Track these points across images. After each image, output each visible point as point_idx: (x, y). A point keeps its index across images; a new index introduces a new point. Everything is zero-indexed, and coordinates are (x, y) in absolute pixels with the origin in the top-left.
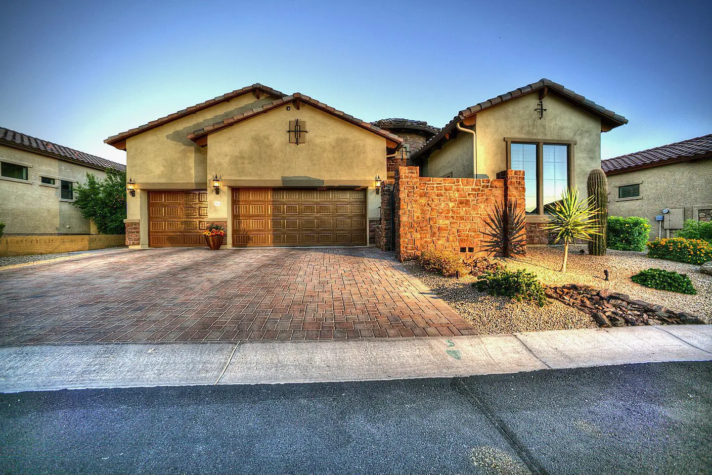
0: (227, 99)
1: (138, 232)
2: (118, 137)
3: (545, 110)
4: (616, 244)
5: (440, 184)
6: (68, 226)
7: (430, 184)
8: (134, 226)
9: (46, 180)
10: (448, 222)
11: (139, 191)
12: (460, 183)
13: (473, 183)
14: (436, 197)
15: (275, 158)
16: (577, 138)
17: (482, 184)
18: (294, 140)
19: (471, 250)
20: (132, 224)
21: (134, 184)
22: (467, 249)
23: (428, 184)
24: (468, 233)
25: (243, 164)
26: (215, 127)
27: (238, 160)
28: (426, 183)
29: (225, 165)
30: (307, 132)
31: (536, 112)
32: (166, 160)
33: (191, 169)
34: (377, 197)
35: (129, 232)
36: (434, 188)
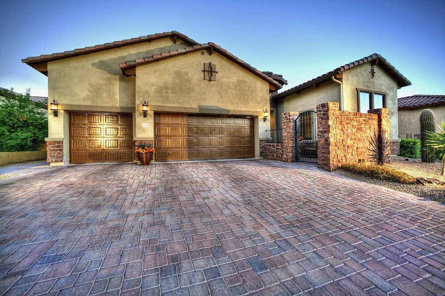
0: (150, 40)
1: (61, 150)
2: (39, 58)
3: (375, 73)
4: (405, 154)
5: (348, 116)
8: (57, 144)
10: (352, 142)
11: (62, 111)
12: (357, 116)
13: (363, 116)
15: (193, 90)
16: (388, 91)
17: (368, 117)
18: (207, 78)
20: (54, 142)
21: (57, 104)
24: (361, 149)
25: (167, 93)
26: (146, 61)
27: (162, 90)
29: (152, 93)
30: (217, 73)
31: (370, 74)
32: (91, 86)
33: (117, 94)
34: (264, 124)
35: (51, 150)
36: (345, 118)
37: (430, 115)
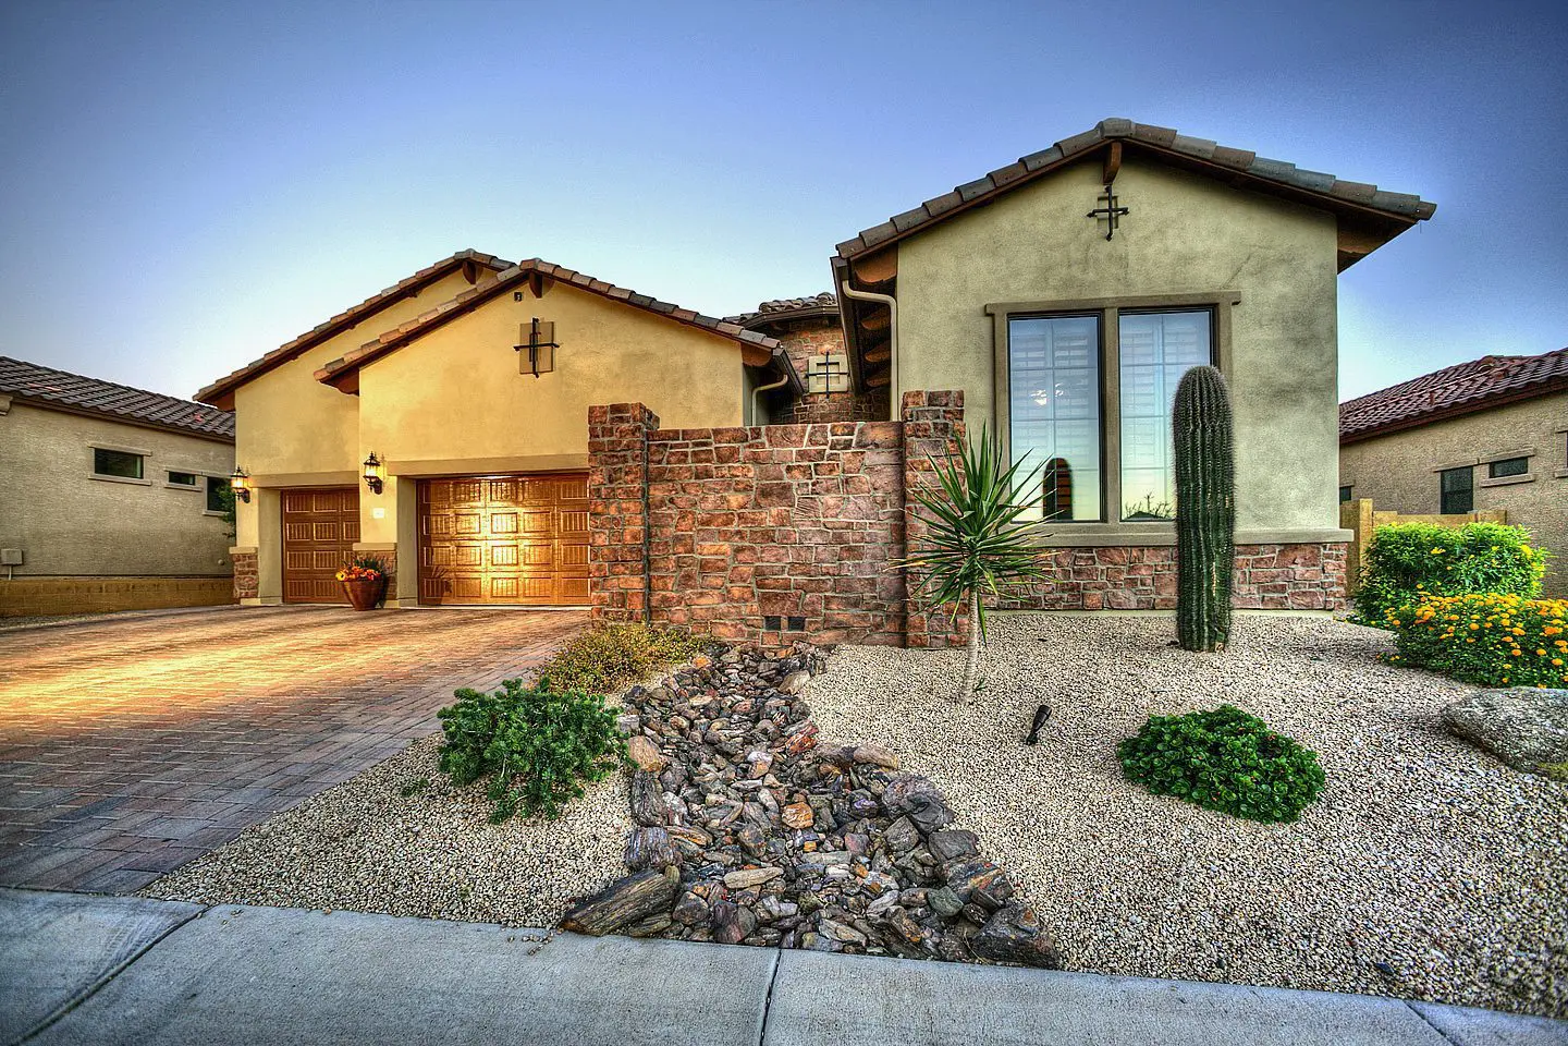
0: (408, 290)
1: (254, 573)
2: (214, 388)
3: (1125, 211)
5: (705, 444)
6: (220, 562)
7: (676, 446)
8: (247, 560)
9: (177, 478)
10: (726, 547)
11: (255, 490)
12: (764, 439)
13: (802, 437)
14: (693, 481)
15: (491, 409)
16: (1247, 287)
17: (830, 438)
18: (529, 366)
19: (796, 623)
20: (244, 556)
21: (246, 477)
22: (784, 622)
23: (671, 448)
24: (786, 576)
25: (427, 426)
26: (365, 353)
27: (417, 420)
28: (666, 445)
29: (392, 432)
30: (557, 346)
31: (1093, 221)
32: (302, 428)
35: (241, 573)
36: (687, 456)
37: (1216, 392)
